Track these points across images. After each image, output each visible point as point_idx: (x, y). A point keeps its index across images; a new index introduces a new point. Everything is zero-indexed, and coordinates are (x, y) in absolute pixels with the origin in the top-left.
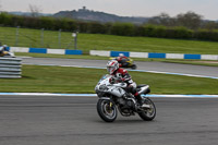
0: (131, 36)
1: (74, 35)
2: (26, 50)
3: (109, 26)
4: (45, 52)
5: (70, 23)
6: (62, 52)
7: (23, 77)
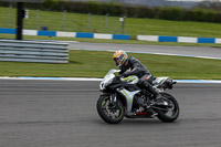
0: (180, 20)
1: (121, 19)
2: (73, 34)
3: (157, 10)
4: (92, 36)
5: (118, 7)
6: (109, 37)
7: (71, 62)
